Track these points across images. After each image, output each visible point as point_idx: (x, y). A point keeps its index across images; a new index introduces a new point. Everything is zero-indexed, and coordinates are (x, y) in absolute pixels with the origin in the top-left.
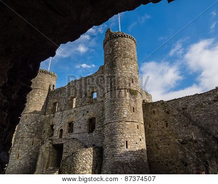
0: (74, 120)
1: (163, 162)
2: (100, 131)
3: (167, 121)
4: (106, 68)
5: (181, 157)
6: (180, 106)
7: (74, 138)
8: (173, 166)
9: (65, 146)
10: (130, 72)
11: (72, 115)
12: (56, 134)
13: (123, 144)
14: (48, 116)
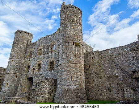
0: (41, 63)
1: (96, 89)
2: (57, 70)
3: (100, 64)
4: (61, 29)
5: (107, 86)
6: (109, 54)
7: (39, 74)
8: (103, 92)
9: (34, 79)
10: (76, 31)
11: (40, 60)
12: (31, 71)
13: (69, 78)
14: (26, 60)
